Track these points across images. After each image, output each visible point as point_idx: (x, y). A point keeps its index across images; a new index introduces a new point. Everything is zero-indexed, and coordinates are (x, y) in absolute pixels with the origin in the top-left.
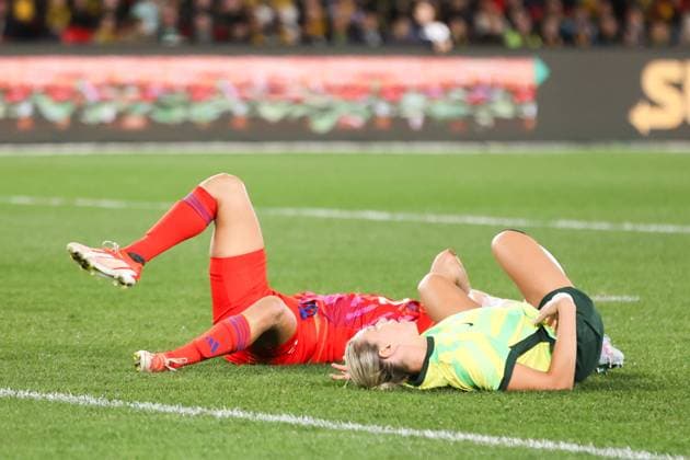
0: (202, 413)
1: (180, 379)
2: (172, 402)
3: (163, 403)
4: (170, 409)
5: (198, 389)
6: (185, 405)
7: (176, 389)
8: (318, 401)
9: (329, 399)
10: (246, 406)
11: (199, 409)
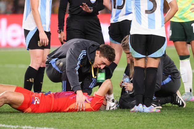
0: (18, 127)
1: (11, 117)
2: (9, 124)
3: (6, 124)
4: (8, 126)
5: (17, 120)
6: (13, 125)
7: (10, 120)
8: (56, 123)
9: (60, 123)
10: (33, 125)
11: (17, 126)
